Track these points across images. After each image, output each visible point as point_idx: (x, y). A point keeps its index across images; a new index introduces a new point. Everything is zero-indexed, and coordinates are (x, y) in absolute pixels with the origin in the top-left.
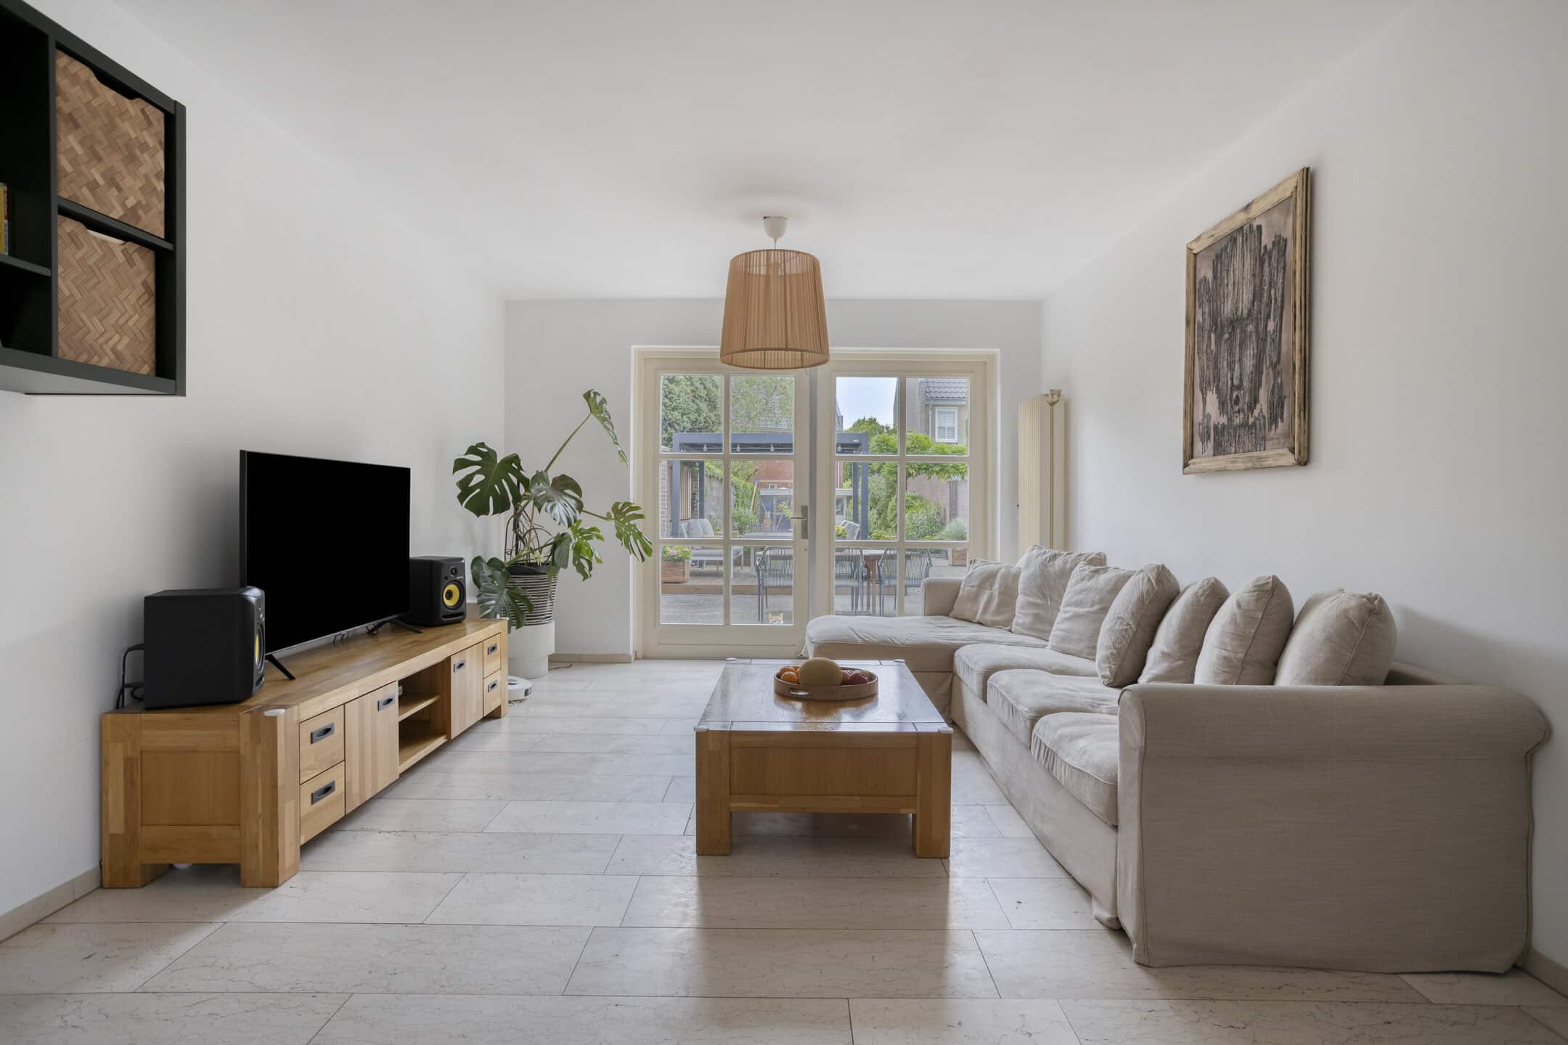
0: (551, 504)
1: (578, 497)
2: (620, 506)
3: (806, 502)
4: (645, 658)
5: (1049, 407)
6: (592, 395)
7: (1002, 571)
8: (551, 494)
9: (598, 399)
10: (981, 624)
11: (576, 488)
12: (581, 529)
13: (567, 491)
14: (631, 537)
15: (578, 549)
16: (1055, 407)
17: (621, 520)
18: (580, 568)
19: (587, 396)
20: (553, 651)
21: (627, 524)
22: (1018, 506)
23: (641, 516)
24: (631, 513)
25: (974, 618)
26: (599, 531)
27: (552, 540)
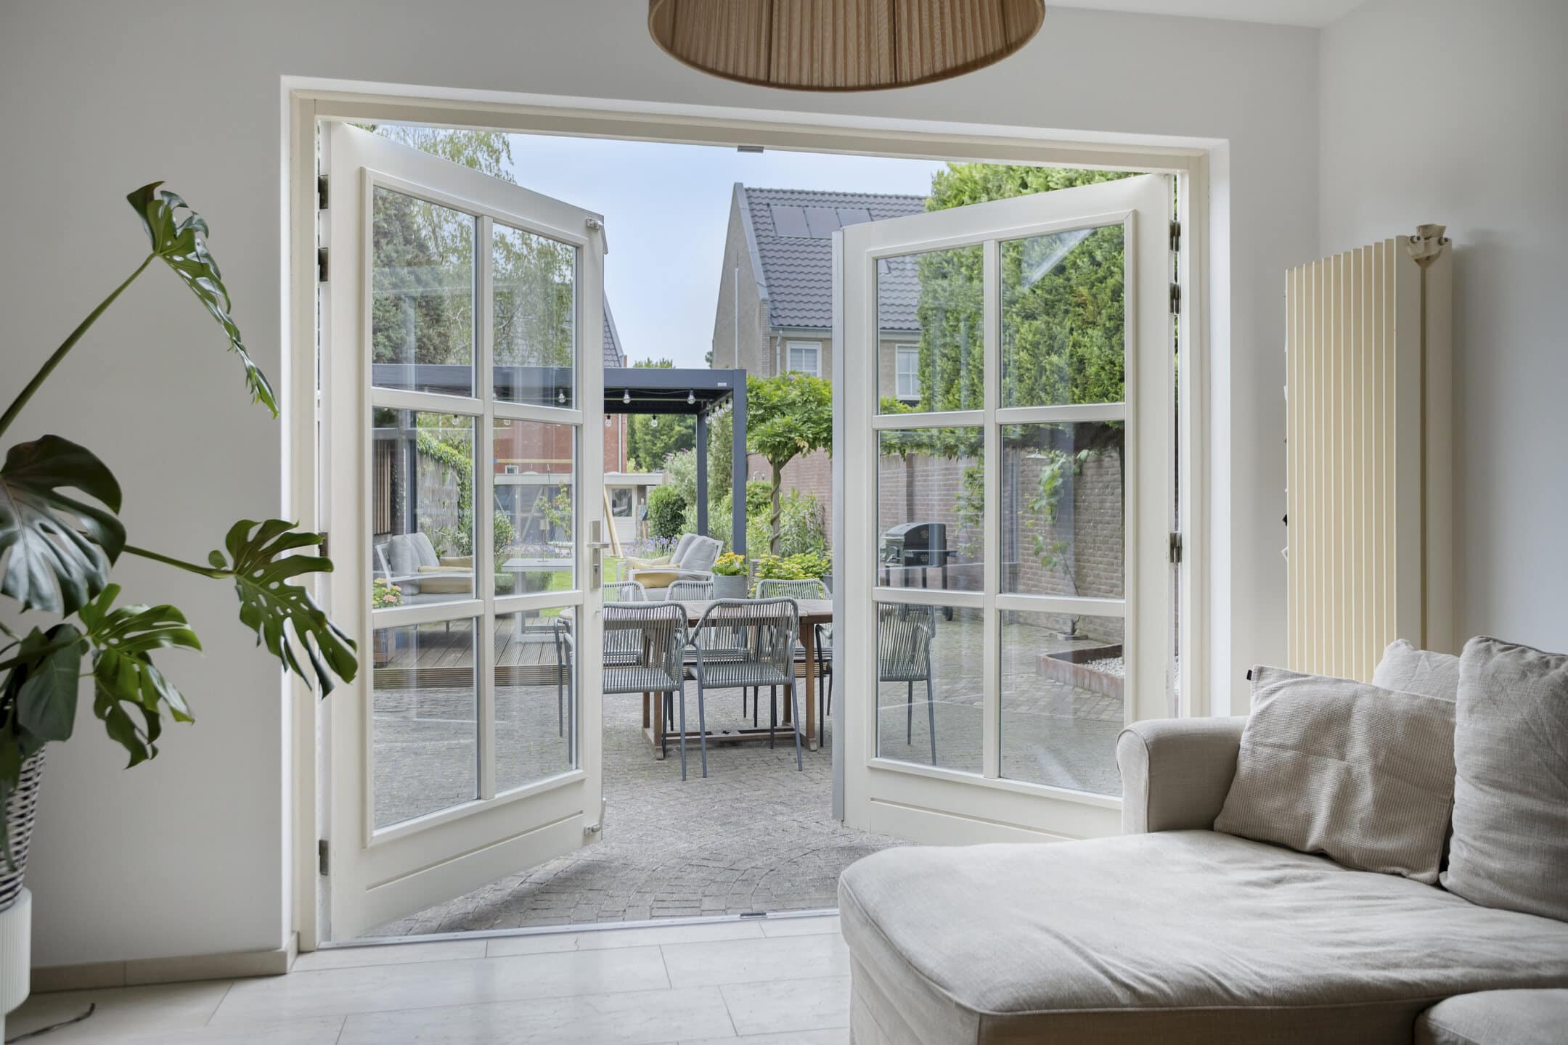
1: (107, 509)
2: (252, 534)
5: (1417, 268)
6: (159, 199)
7: (1364, 703)
10: (1320, 854)
11: (101, 481)
12: (118, 615)
13: (70, 492)
14: (288, 625)
15: (108, 676)
16: (1433, 270)
17: (258, 574)
18: (119, 728)
19: (138, 201)
21: (274, 585)
22: (1285, 520)
23: (323, 564)
24: (286, 554)
25: (1305, 840)
26: (179, 618)
27: (13, 653)
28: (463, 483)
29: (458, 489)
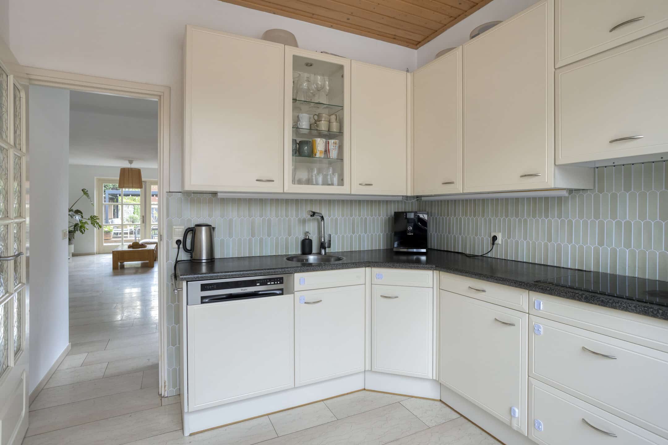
0: (75, 217)
1: (81, 215)
2: (92, 217)
3: (144, 215)
4: (99, 253)
6: (84, 190)
8: (74, 214)
9: (86, 191)
11: (81, 213)
12: (83, 222)
13: (79, 213)
14: (95, 224)
15: (81, 227)
17: (93, 220)
18: (81, 231)
19: (83, 190)
20: (73, 251)
23: (99, 219)
24: (95, 218)
26: (87, 222)
28: (135, 208)
29: (134, 209)
